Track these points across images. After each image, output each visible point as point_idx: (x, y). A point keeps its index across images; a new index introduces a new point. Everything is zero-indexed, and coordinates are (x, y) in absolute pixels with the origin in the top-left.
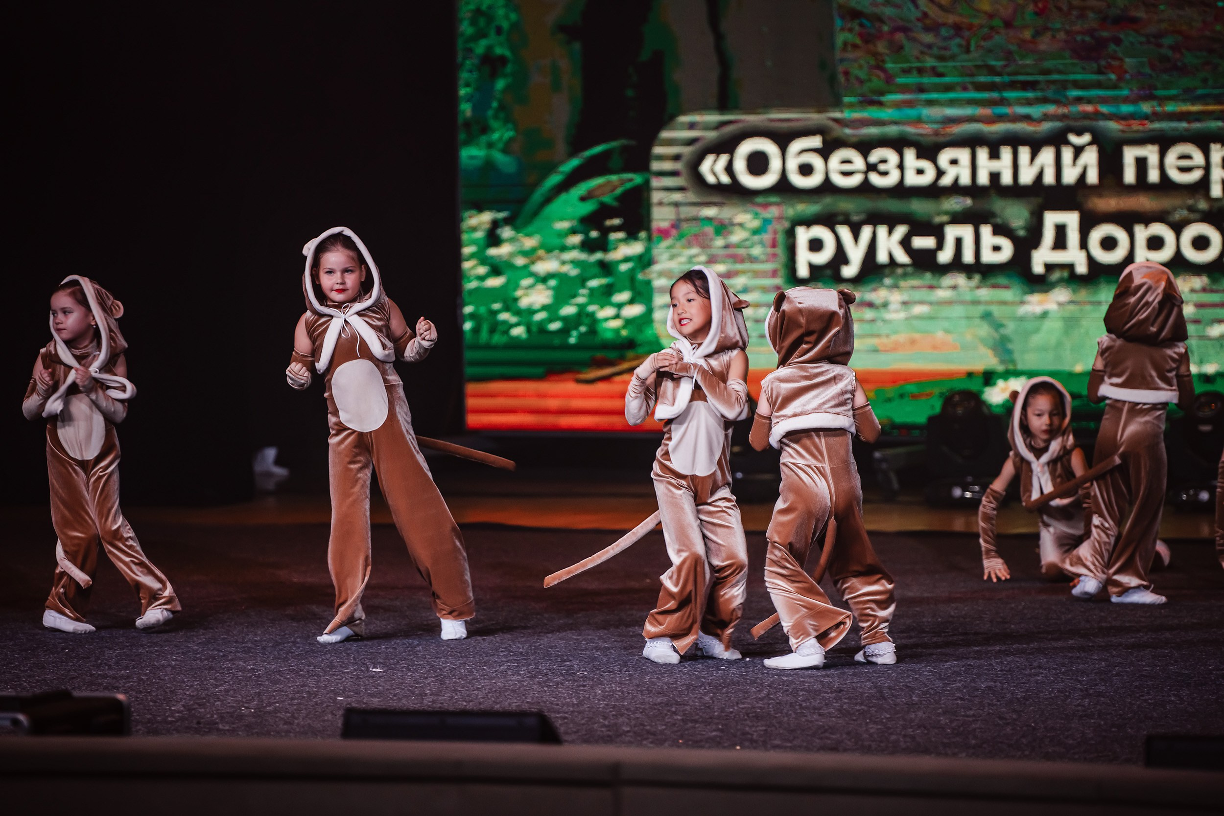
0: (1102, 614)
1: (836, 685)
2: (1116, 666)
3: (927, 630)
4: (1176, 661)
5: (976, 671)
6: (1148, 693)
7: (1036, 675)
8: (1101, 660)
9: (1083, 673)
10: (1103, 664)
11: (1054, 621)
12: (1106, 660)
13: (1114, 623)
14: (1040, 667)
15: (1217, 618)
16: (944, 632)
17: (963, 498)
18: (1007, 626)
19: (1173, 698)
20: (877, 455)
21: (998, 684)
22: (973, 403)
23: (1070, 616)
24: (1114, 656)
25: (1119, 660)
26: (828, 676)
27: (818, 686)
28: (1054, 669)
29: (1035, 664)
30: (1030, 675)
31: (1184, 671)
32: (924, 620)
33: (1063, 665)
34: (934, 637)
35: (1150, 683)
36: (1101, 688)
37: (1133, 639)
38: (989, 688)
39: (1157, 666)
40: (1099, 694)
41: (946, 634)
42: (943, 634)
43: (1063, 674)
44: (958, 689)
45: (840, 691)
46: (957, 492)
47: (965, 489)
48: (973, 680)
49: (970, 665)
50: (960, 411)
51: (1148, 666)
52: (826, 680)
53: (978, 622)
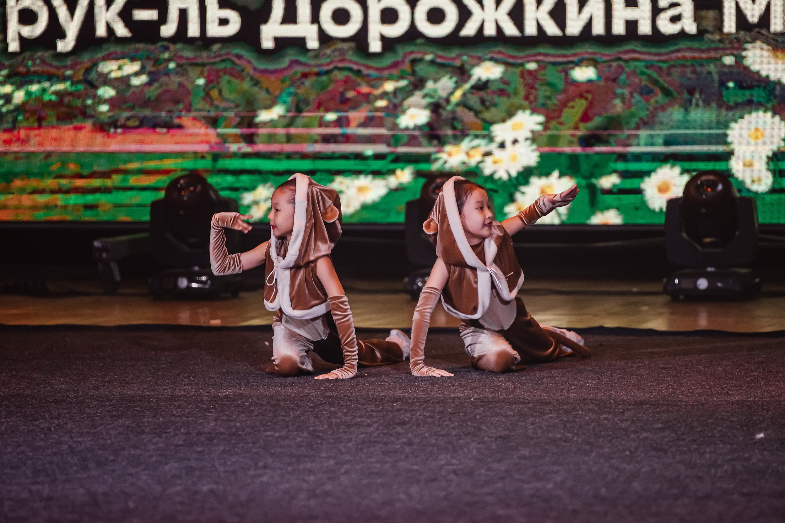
0: (333, 409)
1: (46, 492)
2: (344, 464)
3: (147, 431)
4: (407, 457)
5: (197, 473)
6: (377, 492)
7: (261, 475)
8: (329, 458)
9: (311, 472)
10: (332, 462)
11: (281, 418)
12: (334, 458)
13: (344, 418)
14: (265, 467)
15: (449, 410)
16: (166, 433)
17: (189, 288)
18: (232, 424)
19: (402, 496)
20: (97, 244)
21: (221, 487)
22: (199, 188)
23: (299, 412)
24: (342, 454)
25: (348, 457)
26: (37, 483)
27: (25, 495)
28: (280, 469)
29: (261, 464)
30: (255, 476)
31: (415, 467)
32: (145, 420)
33: (290, 464)
34: (155, 437)
35: (379, 480)
36: (328, 487)
37: (364, 435)
38: (211, 491)
39: (386, 462)
40: (327, 494)
41: (167, 434)
42: (164, 435)
43: (290, 473)
44: (178, 493)
45: (49, 499)
46: (183, 283)
47: (190, 281)
48: (194, 483)
49: (191, 467)
50: (186, 196)
51: (377, 462)
52: (35, 488)
53: (201, 421)
